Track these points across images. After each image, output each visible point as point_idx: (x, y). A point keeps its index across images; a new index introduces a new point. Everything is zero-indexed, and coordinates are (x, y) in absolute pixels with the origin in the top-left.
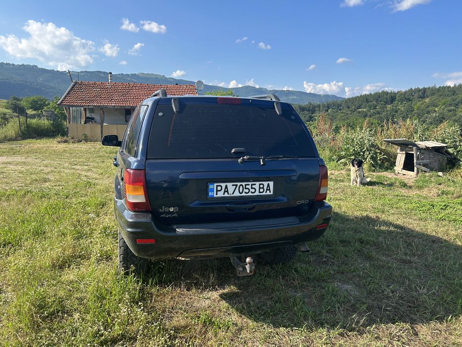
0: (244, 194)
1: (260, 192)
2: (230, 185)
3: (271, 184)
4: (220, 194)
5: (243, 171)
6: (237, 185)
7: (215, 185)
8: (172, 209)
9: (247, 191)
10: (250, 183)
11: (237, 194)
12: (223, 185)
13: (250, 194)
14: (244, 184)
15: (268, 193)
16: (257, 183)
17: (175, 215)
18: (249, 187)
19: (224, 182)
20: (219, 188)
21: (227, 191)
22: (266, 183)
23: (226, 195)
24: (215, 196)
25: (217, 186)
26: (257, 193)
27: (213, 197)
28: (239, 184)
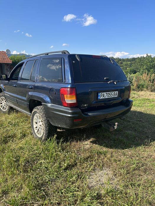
0: (109, 97)
1: (114, 96)
2: (105, 93)
3: (117, 92)
4: (102, 98)
5: (110, 87)
6: (107, 93)
7: (100, 93)
8: (85, 105)
9: (110, 95)
10: (111, 92)
11: (107, 97)
12: (103, 93)
13: (111, 97)
14: (109, 93)
15: (116, 96)
16: (113, 92)
17: (86, 108)
18: (111, 94)
19: (103, 92)
20: (102, 95)
21: (104, 96)
22: (116, 92)
23: (104, 98)
24: (100, 98)
25: (101, 94)
26: (113, 97)
27: (99, 99)
28: (108, 93)
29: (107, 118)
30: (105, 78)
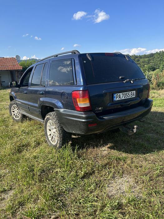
0: (126, 98)
1: (131, 96)
2: (121, 94)
3: (135, 92)
4: (118, 99)
5: (127, 87)
6: (123, 94)
7: (116, 94)
8: (100, 109)
9: (127, 96)
10: (128, 92)
11: (123, 98)
12: (119, 94)
13: (128, 98)
14: (126, 93)
15: (134, 96)
16: (130, 92)
17: (101, 111)
18: (127, 94)
20: (117, 96)
21: (120, 97)
22: (133, 92)
23: (120, 99)
24: (116, 100)
25: (117, 95)
27: (115, 101)
28: (124, 93)
29: (124, 121)
30: (120, 78)
